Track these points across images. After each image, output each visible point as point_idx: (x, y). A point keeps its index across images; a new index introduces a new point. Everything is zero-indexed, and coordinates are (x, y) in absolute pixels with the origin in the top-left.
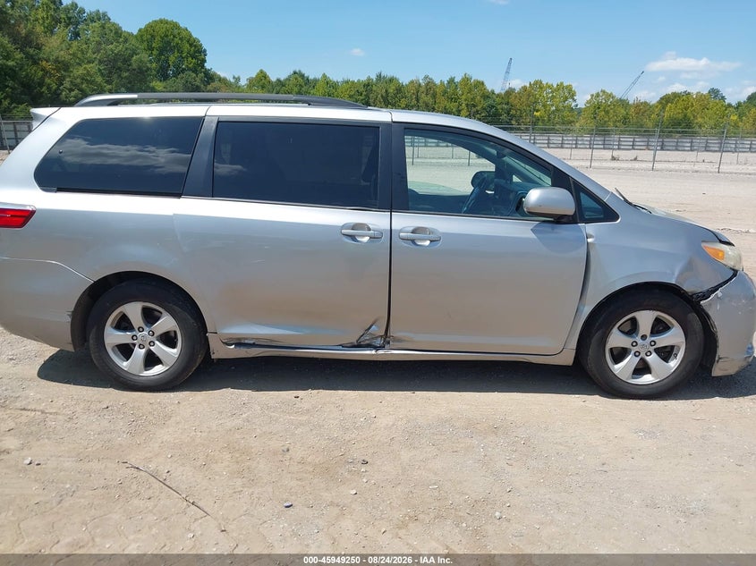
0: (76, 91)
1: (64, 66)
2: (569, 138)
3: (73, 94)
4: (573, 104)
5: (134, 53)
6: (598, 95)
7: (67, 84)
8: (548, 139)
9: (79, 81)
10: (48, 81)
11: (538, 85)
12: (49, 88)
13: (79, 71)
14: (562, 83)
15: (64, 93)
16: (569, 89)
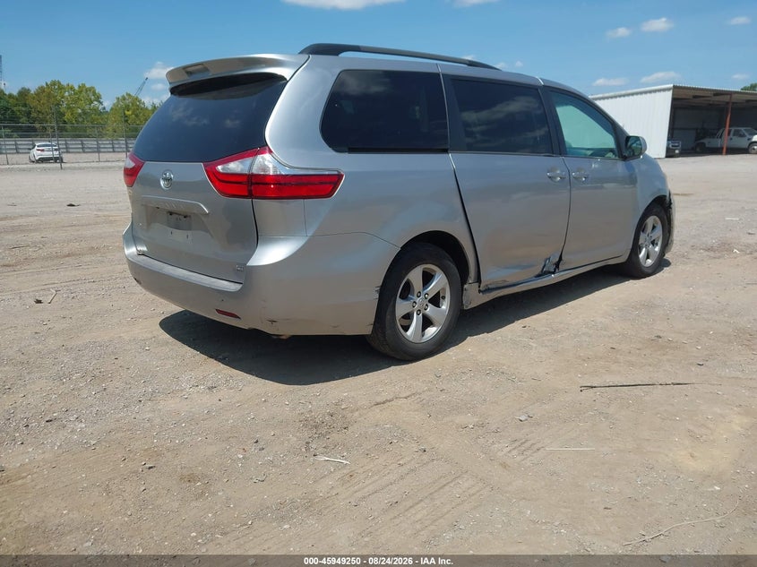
2: (105, 142)
4: (101, 107)
6: (124, 99)
8: (82, 144)
11: (56, 85)
14: (84, 85)
16: (92, 90)
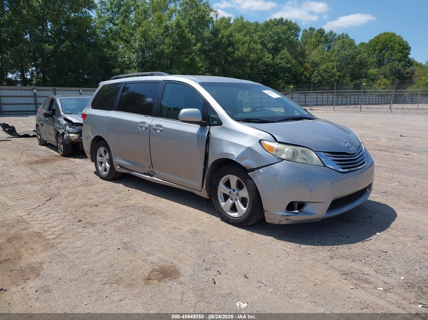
0: (319, 77)
1: (316, 65)
3: (317, 78)
5: (359, 53)
7: (315, 74)
9: (321, 72)
10: (305, 73)
12: (305, 76)
13: (323, 67)
15: (313, 78)
